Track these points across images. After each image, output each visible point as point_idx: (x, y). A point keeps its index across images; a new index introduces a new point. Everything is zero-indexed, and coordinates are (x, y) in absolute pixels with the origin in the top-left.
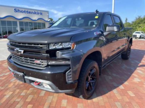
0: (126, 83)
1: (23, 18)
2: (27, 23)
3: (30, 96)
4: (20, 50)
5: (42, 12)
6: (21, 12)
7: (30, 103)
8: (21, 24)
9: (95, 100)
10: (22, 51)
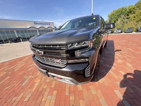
0: (114, 64)
1: (40, 27)
2: (42, 30)
3: (53, 82)
4: (40, 52)
5: (50, 23)
6: (38, 24)
7: (54, 89)
8: (39, 31)
9: (101, 81)
10: (43, 52)
